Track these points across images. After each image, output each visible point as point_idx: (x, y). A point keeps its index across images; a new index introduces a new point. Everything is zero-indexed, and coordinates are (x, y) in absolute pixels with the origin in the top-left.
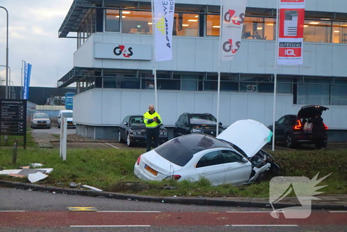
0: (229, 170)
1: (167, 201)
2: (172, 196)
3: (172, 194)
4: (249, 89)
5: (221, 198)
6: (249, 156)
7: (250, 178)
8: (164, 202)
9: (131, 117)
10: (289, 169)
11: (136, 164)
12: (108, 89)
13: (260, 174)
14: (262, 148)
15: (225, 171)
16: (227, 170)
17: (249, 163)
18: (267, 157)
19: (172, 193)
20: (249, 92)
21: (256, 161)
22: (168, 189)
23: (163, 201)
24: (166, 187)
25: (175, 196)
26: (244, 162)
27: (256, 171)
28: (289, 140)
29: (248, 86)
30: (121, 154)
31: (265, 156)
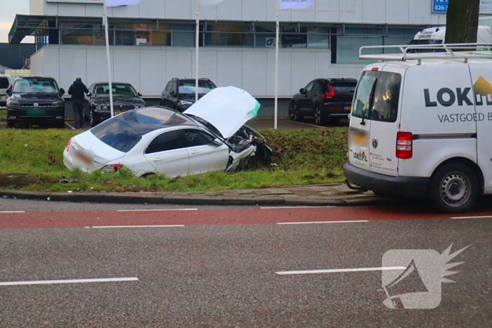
0: (194, 155)
1: (55, 199)
2: (66, 191)
3: (66, 189)
4: (269, 43)
5: (136, 193)
6: (225, 137)
7: (227, 167)
8: (50, 200)
9: (97, 85)
10: (288, 154)
11: (66, 150)
12: (67, 46)
13: (242, 160)
14: (246, 124)
15: (189, 157)
16: (192, 157)
17: (224, 146)
18: (253, 137)
19: (67, 187)
20: (268, 48)
21: (237, 143)
22: (66, 182)
23: (48, 199)
24: (63, 180)
25: (70, 192)
26: (217, 145)
27: (234, 158)
28: (318, 115)
29: (267, 39)
30: (56, 137)
31: (251, 136)
